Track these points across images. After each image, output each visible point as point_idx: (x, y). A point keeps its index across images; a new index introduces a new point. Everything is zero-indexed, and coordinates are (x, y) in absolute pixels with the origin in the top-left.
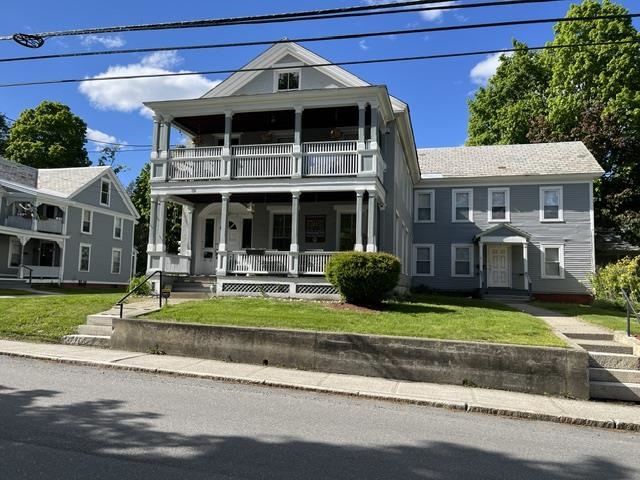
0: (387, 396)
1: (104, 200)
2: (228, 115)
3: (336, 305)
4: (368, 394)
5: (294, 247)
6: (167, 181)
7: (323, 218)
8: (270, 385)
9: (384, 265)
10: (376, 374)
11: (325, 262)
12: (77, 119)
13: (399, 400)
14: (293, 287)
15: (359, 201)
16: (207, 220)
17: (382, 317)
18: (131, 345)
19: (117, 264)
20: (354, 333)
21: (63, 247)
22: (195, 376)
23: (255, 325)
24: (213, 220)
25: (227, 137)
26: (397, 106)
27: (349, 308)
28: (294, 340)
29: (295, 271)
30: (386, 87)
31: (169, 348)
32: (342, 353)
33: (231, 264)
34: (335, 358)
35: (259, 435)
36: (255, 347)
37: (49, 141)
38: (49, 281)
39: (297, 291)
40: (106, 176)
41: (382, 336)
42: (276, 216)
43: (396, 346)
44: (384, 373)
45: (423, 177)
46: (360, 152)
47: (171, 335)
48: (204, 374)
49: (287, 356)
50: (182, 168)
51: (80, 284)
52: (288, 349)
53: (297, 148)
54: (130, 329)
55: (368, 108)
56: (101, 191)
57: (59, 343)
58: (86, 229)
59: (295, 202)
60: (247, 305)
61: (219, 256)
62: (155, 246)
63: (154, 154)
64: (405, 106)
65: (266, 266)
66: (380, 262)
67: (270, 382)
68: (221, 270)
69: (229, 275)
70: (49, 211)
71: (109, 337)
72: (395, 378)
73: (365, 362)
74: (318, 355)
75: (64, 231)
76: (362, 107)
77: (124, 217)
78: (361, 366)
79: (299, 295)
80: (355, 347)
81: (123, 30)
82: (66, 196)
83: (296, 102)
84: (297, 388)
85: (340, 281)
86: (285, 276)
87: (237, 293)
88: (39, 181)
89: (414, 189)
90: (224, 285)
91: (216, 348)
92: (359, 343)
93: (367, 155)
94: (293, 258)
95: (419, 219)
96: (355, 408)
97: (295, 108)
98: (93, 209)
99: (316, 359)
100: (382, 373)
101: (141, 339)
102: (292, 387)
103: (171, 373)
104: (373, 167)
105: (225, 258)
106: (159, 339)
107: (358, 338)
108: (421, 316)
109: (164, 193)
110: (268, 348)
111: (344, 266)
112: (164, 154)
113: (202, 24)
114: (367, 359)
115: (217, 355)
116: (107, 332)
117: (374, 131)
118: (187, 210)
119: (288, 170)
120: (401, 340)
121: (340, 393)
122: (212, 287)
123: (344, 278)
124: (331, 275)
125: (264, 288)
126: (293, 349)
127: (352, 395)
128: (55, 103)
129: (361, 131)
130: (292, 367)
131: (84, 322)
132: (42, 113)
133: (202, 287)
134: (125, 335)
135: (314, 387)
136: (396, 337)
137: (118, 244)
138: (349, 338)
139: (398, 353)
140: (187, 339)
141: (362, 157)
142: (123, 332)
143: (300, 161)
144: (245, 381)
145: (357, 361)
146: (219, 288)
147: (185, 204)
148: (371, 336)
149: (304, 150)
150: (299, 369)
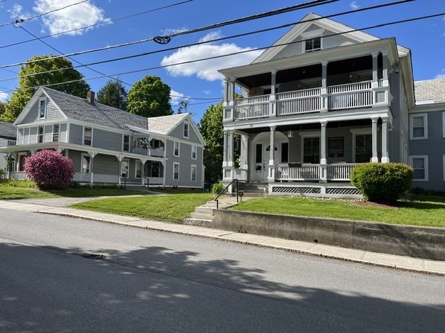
0: (420, 270)
1: (186, 135)
2: (274, 72)
3: (360, 203)
4: (404, 267)
5: (323, 161)
6: (234, 120)
7: (342, 140)
8: (326, 257)
9: (399, 173)
10: (404, 253)
11: (349, 171)
12: (165, 85)
13: (430, 273)
14: (323, 189)
15: (374, 126)
16: (257, 145)
17: (400, 212)
18: (225, 226)
19: (194, 175)
20: (384, 223)
21: (164, 164)
22: (273, 248)
23: (306, 215)
24: (261, 145)
25: (273, 88)
26: (402, 52)
27: (371, 205)
28: (336, 227)
29: (325, 179)
30: (395, 38)
31: (249, 229)
32: (375, 237)
33: (278, 174)
34: (369, 241)
35: (337, 290)
36: (308, 231)
37: (150, 100)
38: (158, 186)
39: (327, 192)
40: (186, 120)
41: (408, 226)
42: (305, 139)
43: (420, 233)
44: (411, 252)
45: (417, 103)
46: (374, 89)
47: (250, 221)
48: (279, 247)
49: (332, 237)
50: (242, 111)
51: (174, 188)
52: (332, 233)
53: (324, 91)
54: (224, 216)
55: (380, 56)
56: (183, 129)
57: (182, 224)
58: (176, 154)
59: (323, 130)
60: (293, 201)
61: (270, 169)
62: (227, 163)
63: (225, 104)
64: (408, 51)
65: (303, 175)
66: (396, 171)
67: (326, 255)
68: (271, 178)
69: (277, 181)
70: (156, 143)
71: (211, 221)
72: (420, 257)
73: (394, 245)
74: (356, 238)
75: (165, 155)
76: (375, 55)
77: (197, 145)
78: (391, 247)
79: (328, 195)
80: (387, 233)
81: (219, 26)
82: (165, 133)
83: (322, 57)
84: (346, 260)
85: (364, 185)
86: (317, 182)
87: (283, 193)
88: (149, 125)
89: (409, 114)
90: (273, 188)
91: (280, 231)
92: (389, 230)
93: (380, 91)
94: (323, 169)
95: (414, 136)
96: (397, 277)
97: (322, 62)
98: (180, 141)
99: (354, 241)
100: (409, 253)
101: (231, 223)
102: (343, 259)
103: (256, 245)
104: (386, 99)
105: (273, 170)
106: (242, 223)
107: (388, 226)
108: (433, 211)
109: (232, 128)
110: (317, 232)
111: (367, 174)
112: (231, 103)
113: (270, 14)
114: (396, 242)
115: (281, 235)
116: (210, 218)
117: (385, 72)
118: (244, 139)
119: (318, 107)
120: (424, 229)
121: (380, 266)
122: (265, 189)
123: (367, 183)
124: (355, 181)
125: (302, 190)
126: (336, 233)
127: (390, 267)
128: (152, 76)
129: (375, 74)
130: (336, 245)
131: (193, 211)
132: (145, 83)
133: (258, 189)
134: (220, 219)
135: (360, 260)
136: (420, 227)
137: (194, 162)
138: (380, 226)
139: (422, 239)
140: (261, 223)
141: (376, 93)
142: (220, 218)
143: (326, 99)
144: (307, 253)
145: (388, 243)
146: (270, 190)
147: (244, 134)
148: (398, 225)
149: (329, 91)
150: (341, 247)
